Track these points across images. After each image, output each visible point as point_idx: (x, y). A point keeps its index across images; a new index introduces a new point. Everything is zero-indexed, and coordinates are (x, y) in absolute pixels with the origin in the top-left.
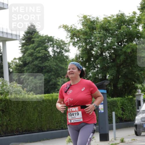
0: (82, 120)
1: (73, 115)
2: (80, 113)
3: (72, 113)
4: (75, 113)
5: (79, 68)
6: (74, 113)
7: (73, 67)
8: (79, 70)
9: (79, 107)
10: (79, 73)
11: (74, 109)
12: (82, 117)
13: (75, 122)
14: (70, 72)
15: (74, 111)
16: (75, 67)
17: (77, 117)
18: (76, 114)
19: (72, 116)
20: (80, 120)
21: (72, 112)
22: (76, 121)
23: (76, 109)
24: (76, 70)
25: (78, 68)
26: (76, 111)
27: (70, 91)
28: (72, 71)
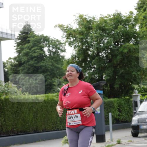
0: (80, 122)
2: (79, 115)
3: (71, 116)
4: (74, 116)
6: (73, 115)
8: (78, 72)
9: (78, 109)
10: (78, 76)
11: (72, 112)
12: (81, 120)
15: (73, 114)
17: (76, 119)
19: (71, 119)
20: (79, 123)
21: (71, 114)
22: (75, 123)
23: (75, 111)
27: (68, 94)
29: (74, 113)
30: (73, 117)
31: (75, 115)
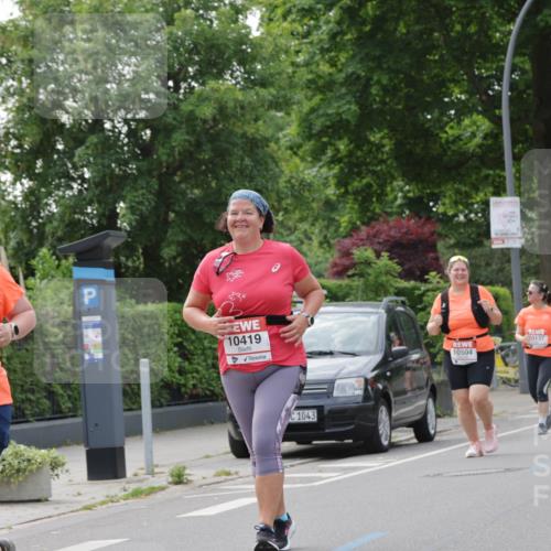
0: (268, 357)
1: (245, 342)
2: (265, 335)
3: (240, 336)
4: (250, 337)
5: (262, 209)
6: (247, 335)
7: (245, 207)
9: (263, 319)
11: (246, 325)
12: (268, 348)
13: (248, 361)
14: (235, 222)
15: (247, 331)
16: (252, 207)
17: (255, 347)
18: (254, 340)
19: (242, 345)
20: (265, 357)
21: (241, 332)
22: (252, 358)
23: (255, 323)
24: (254, 217)
25: (259, 210)
26: (252, 331)
27: (237, 274)
28: (245, 221)
29: (249, 329)
30: (248, 340)
31: (253, 335)
